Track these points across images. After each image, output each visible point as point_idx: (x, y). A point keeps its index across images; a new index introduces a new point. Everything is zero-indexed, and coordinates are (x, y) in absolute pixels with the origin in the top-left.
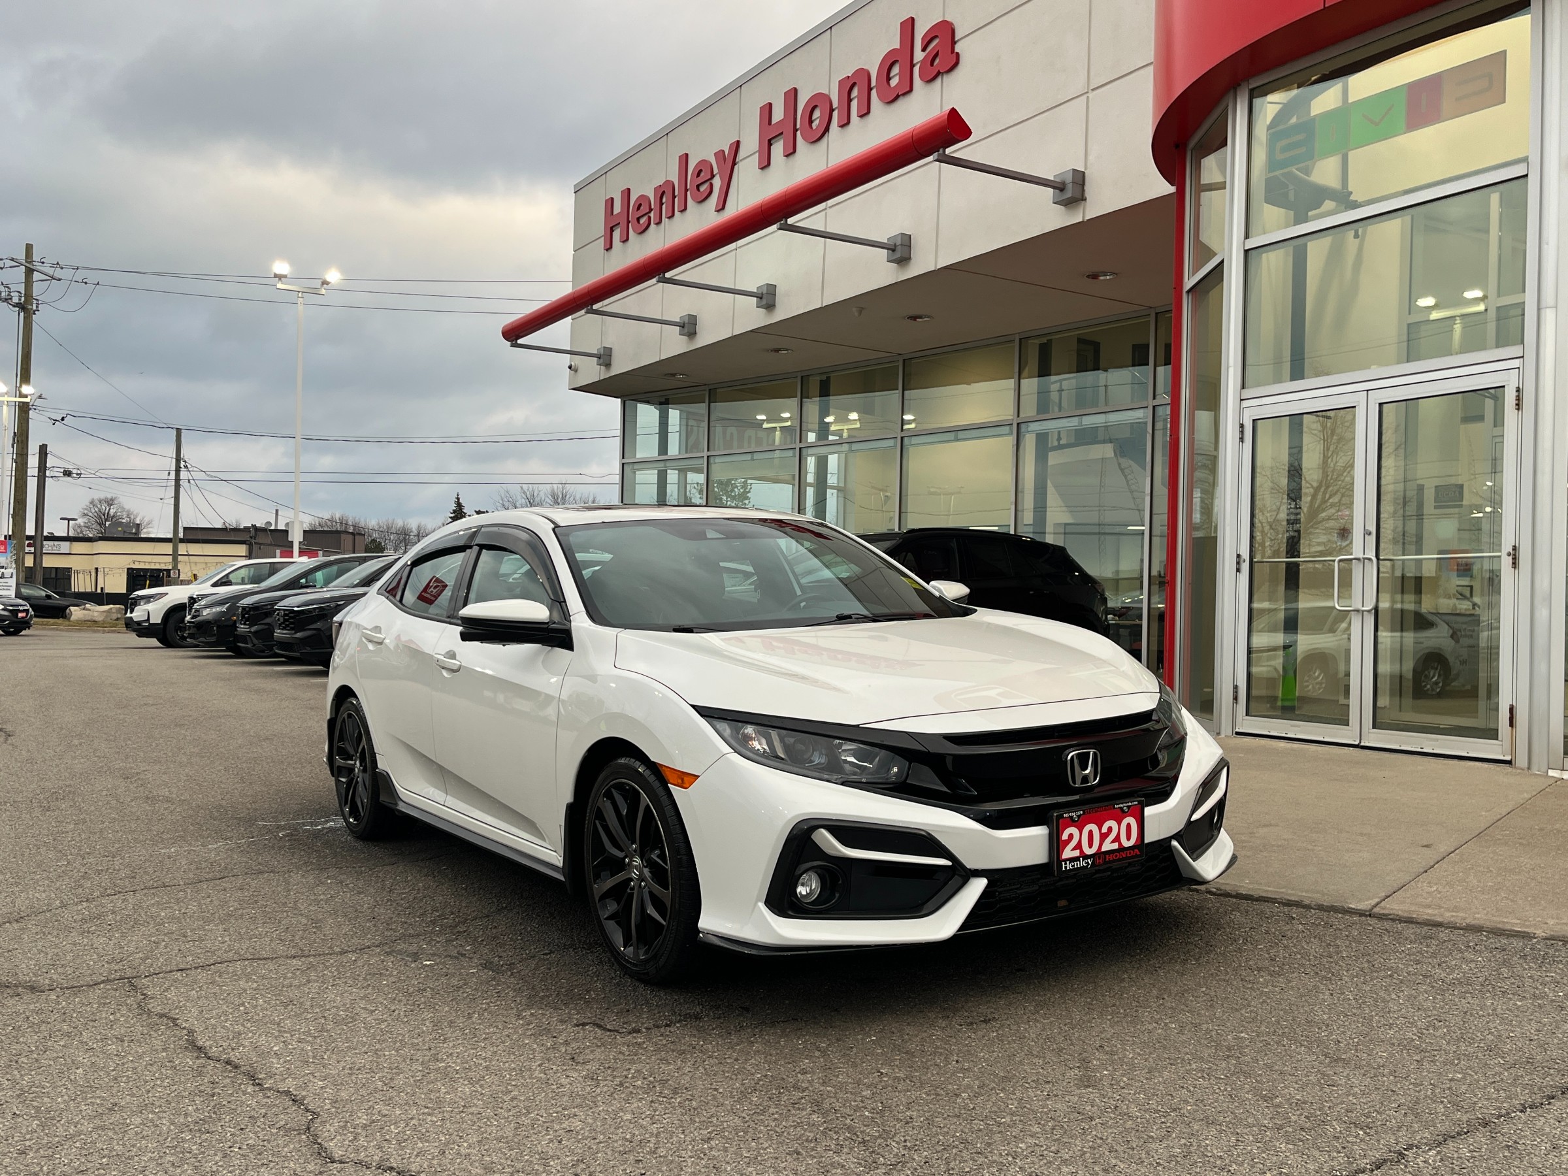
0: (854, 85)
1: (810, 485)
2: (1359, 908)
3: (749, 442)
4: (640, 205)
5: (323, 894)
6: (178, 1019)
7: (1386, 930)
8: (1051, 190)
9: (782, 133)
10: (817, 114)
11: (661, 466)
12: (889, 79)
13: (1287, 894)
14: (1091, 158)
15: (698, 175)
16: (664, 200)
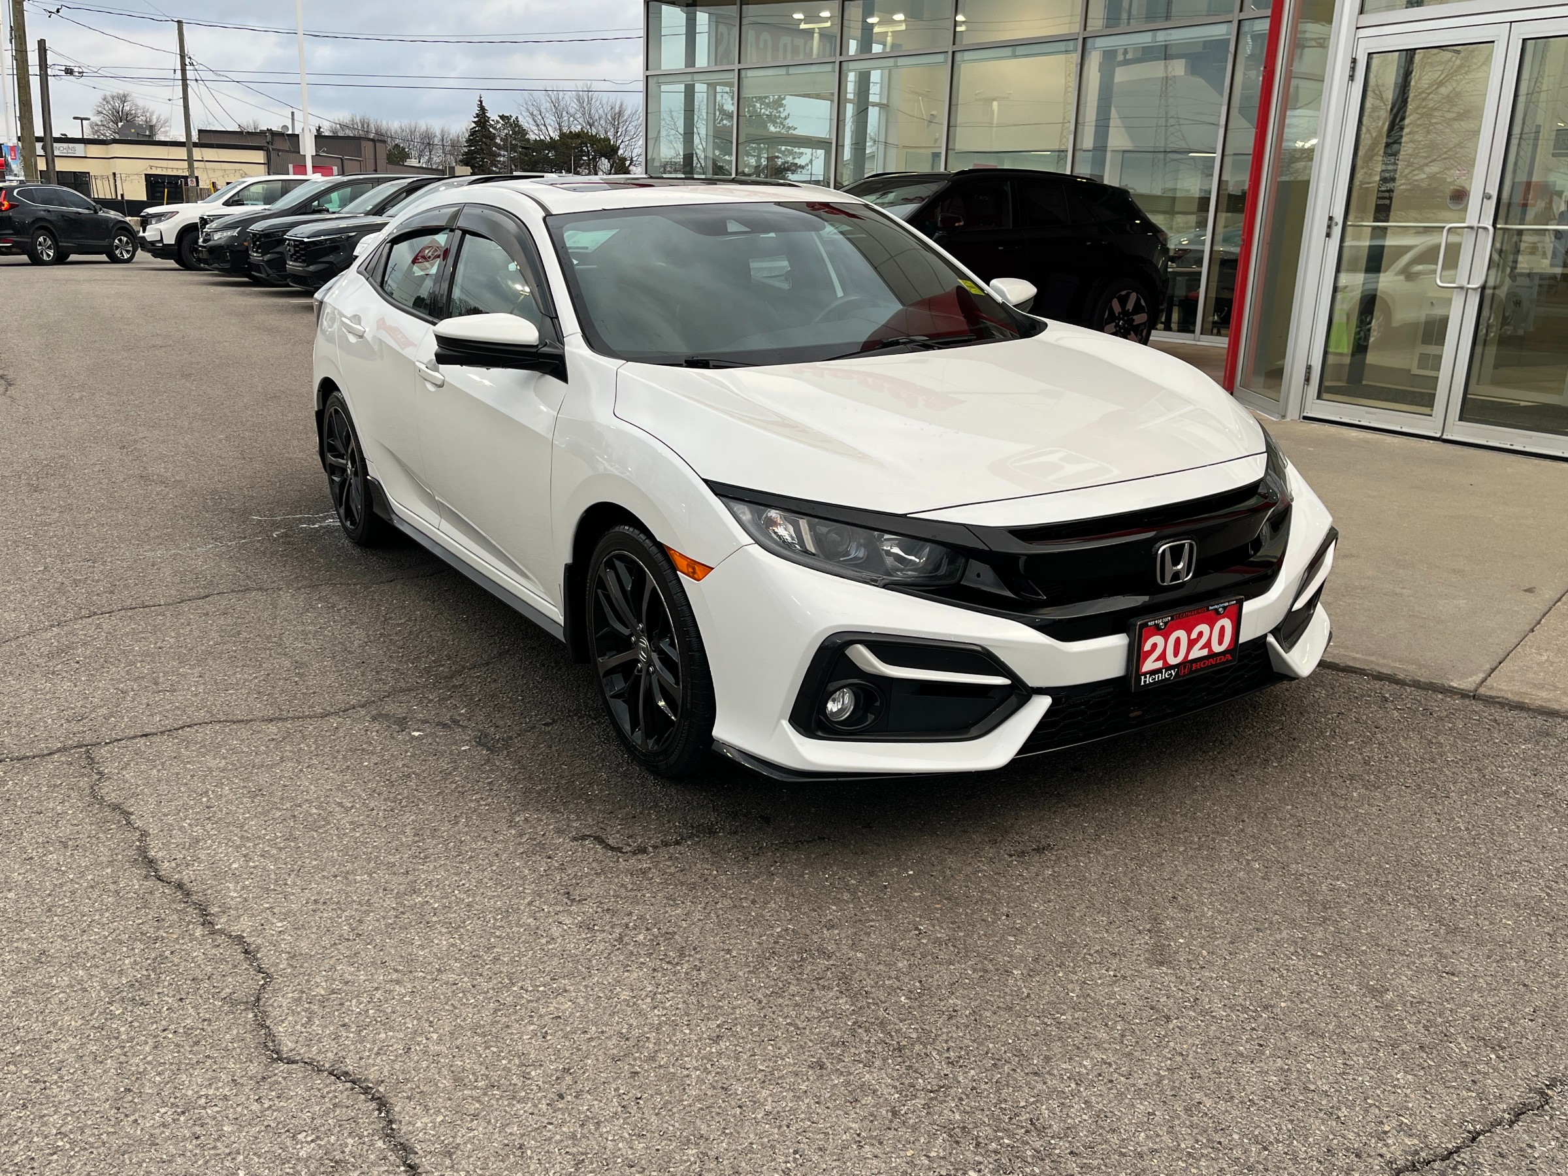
1: (850, 101)
2: (1462, 687)
3: (785, 51)
5: (312, 623)
6: (132, 814)
7: (1495, 721)
11: (688, 78)
13: (1378, 665)
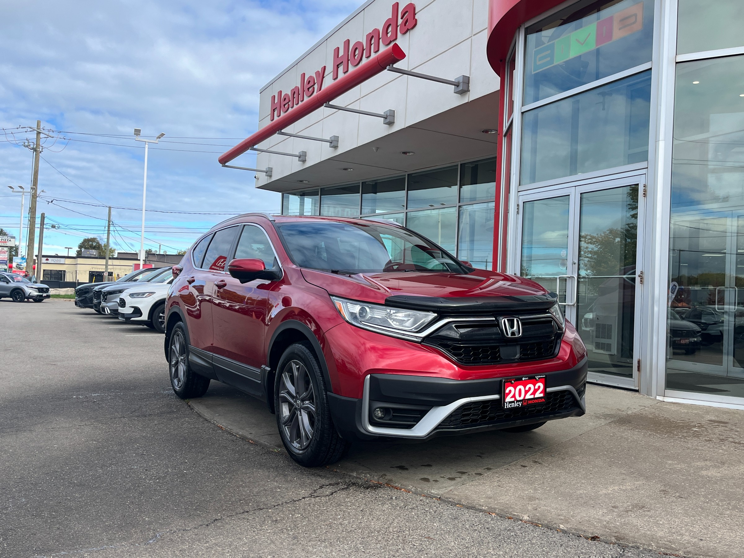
0: (372, 37)
4: (285, 99)
8: (453, 86)
9: (342, 62)
10: (357, 52)
12: (387, 33)
14: (473, 69)
15: (309, 83)
16: (295, 96)
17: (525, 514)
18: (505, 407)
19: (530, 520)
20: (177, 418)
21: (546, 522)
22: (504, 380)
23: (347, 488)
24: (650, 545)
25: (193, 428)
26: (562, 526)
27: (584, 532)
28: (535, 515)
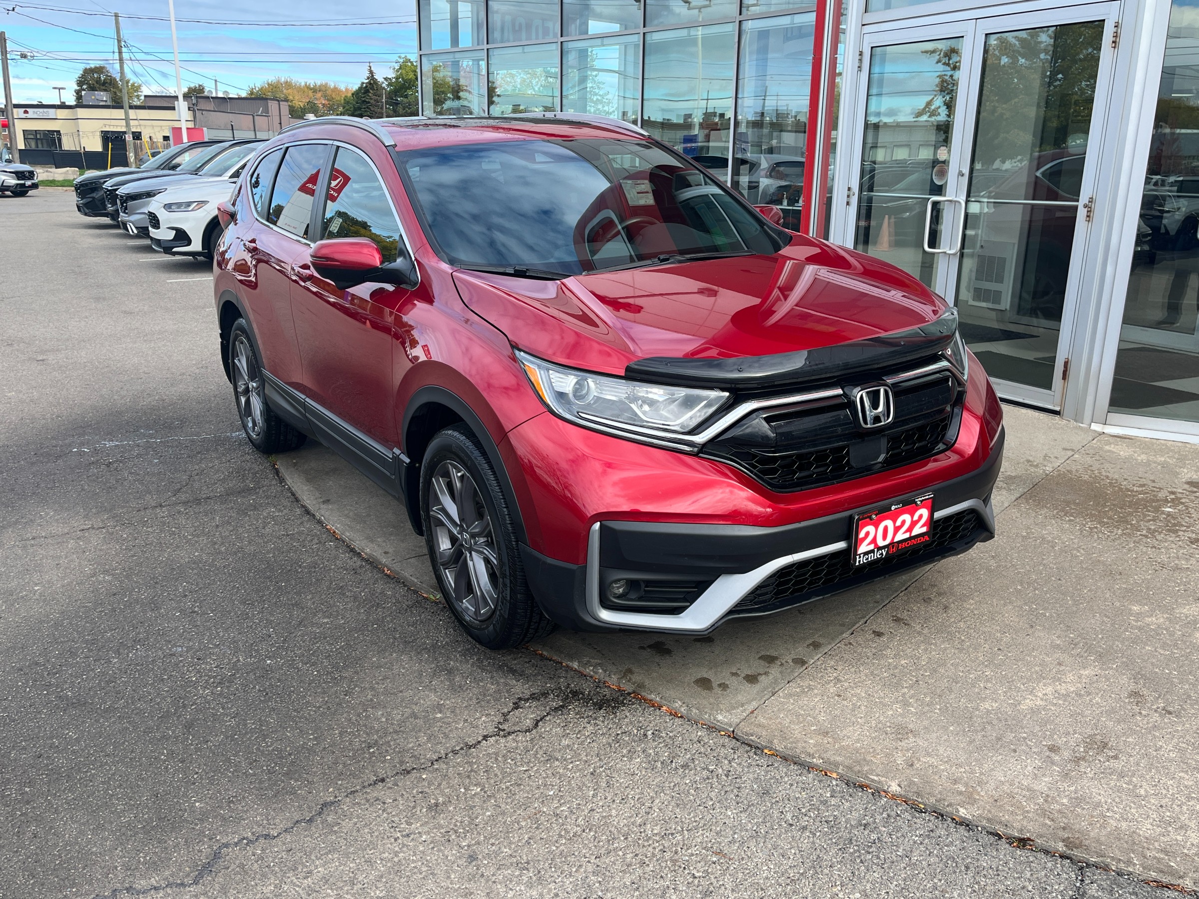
17: (893, 779)
18: (857, 564)
19: (903, 793)
20: (255, 509)
21: (932, 800)
22: (856, 517)
23: (562, 706)
24: (1129, 862)
25: (283, 535)
26: (962, 812)
27: (1005, 827)
28: (911, 783)
